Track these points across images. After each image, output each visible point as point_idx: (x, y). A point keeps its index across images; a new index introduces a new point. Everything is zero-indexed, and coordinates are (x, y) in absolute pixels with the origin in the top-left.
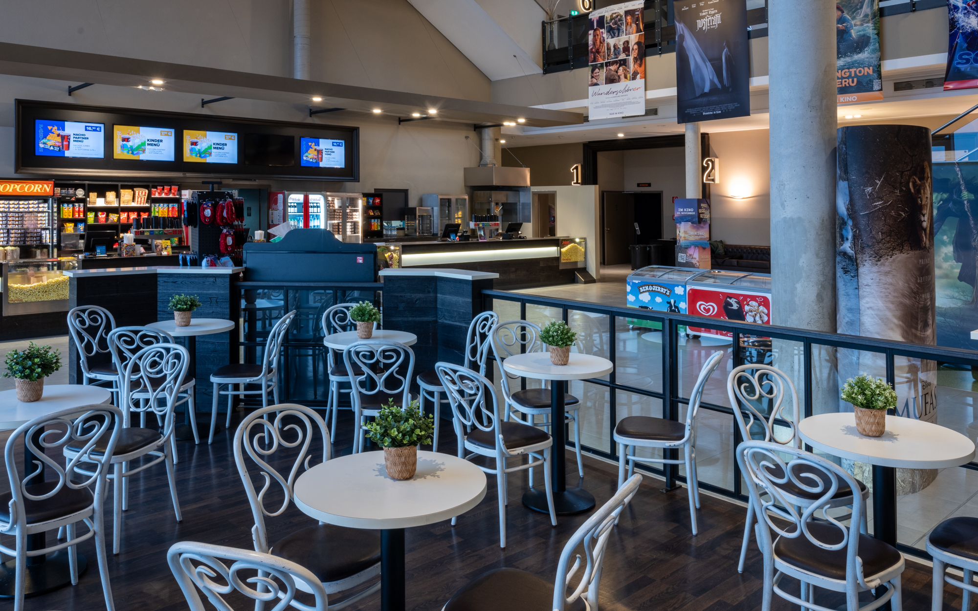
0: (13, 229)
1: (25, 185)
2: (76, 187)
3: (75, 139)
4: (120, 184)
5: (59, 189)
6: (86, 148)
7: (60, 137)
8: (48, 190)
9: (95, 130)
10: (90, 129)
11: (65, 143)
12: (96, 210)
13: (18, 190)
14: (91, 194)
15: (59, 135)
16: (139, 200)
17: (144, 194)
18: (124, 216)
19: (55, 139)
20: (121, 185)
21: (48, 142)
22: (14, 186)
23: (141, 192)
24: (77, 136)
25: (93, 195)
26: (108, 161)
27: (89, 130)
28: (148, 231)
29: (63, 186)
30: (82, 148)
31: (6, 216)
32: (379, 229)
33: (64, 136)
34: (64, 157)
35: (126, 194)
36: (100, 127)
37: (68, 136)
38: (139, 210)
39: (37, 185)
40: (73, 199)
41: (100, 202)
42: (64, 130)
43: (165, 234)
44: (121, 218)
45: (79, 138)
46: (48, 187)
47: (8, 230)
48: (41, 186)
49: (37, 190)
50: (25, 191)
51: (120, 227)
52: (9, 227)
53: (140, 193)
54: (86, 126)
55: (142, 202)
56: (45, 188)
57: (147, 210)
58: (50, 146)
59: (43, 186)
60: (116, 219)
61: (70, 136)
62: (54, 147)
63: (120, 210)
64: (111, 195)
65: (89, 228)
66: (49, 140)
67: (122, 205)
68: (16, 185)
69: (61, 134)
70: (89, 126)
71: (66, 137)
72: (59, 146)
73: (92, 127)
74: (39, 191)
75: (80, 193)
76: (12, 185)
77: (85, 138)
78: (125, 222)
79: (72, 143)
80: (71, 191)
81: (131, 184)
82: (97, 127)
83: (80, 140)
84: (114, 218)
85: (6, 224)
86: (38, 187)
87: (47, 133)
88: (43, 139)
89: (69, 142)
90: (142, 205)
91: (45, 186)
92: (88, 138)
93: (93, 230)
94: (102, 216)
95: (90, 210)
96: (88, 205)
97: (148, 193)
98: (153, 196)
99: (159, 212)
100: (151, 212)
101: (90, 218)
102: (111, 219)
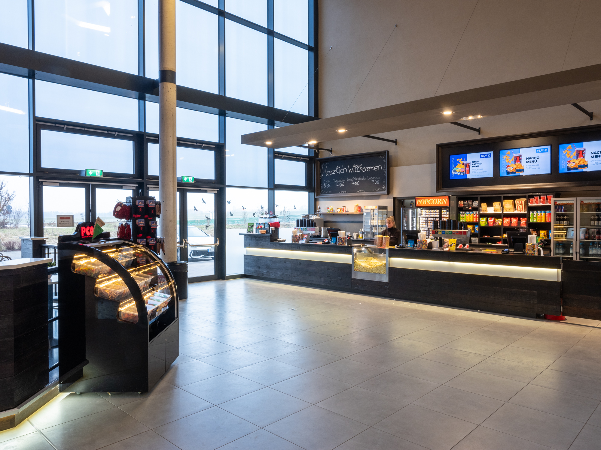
0: (431, 228)
1: (432, 200)
2: (473, 199)
3: (473, 165)
4: (502, 196)
5: (462, 201)
6: (481, 171)
7: (464, 165)
8: (445, 202)
9: (487, 157)
10: (483, 156)
11: (467, 169)
12: (487, 216)
13: (429, 203)
14: (483, 204)
15: (463, 164)
16: (519, 208)
17: (521, 203)
18: (506, 221)
19: (461, 167)
20: (504, 197)
21: (457, 170)
22: (427, 201)
23: (518, 201)
24: (475, 163)
25: (484, 205)
26: (496, 179)
27: (482, 158)
28: (441, 231)
29: (464, 199)
30: (478, 171)
31: (427, 220)
33: (467, 164)
34: (467, 179)
35: (508, 205)
36: (490, 154)
37: (469, 164)
38: (519, 216)
39: (439, 200)
40: (470, 208)
41: (490, 210)
42: (466, 160)
43: (453, 234)
44: (505, 222)
45: (476, 164)
46: (445, 200)
47: (429, 228)
48: (441, 200)
49: (439, 203)
50: (433, 204)
51: (502, 229)
52: (429, 227)
53: (518, 203)
54: (481, 155)
55: (521, 209)
56: (444, 201)
57: (526, 216)
58: (458, 172)
59: (442, 200)
60: (500, 223)
61: (470, 163)
62: (460, 173)
63: (502, 216)
64: (497, 205)
65: (481, 228)
66: (458, 168)
67: (505, 212)
68: (428, 200)
69: (465, 163)
70: (482, 155)
71: (468, 165)
72: (463, 172)
73: (484, 155)
74: (441, 203)
75: (476, 204)
76: (426, 200)
77: (480, 164)
78: (508, 225)
79: (471, 168)
80: (470, 203)
81: (513, 196)
82: (488, 154)
83: (476, 165)
84: (499, 222)
85: (427, 225)
86: (440, 200)
87: (457, 163)
88: (454, 168)
89: (470, 168)
90: (522, 212)
91: (444, 199)
92: (482, 164)
93: (484, 230)
94: (491, 221)
95: (482, 216)
96: (481, 212)
97: (526, 203)
98: (530, 205)
99: (536, 218)
100: (529, 218)
101: (483, 222)
102: (497, 223)
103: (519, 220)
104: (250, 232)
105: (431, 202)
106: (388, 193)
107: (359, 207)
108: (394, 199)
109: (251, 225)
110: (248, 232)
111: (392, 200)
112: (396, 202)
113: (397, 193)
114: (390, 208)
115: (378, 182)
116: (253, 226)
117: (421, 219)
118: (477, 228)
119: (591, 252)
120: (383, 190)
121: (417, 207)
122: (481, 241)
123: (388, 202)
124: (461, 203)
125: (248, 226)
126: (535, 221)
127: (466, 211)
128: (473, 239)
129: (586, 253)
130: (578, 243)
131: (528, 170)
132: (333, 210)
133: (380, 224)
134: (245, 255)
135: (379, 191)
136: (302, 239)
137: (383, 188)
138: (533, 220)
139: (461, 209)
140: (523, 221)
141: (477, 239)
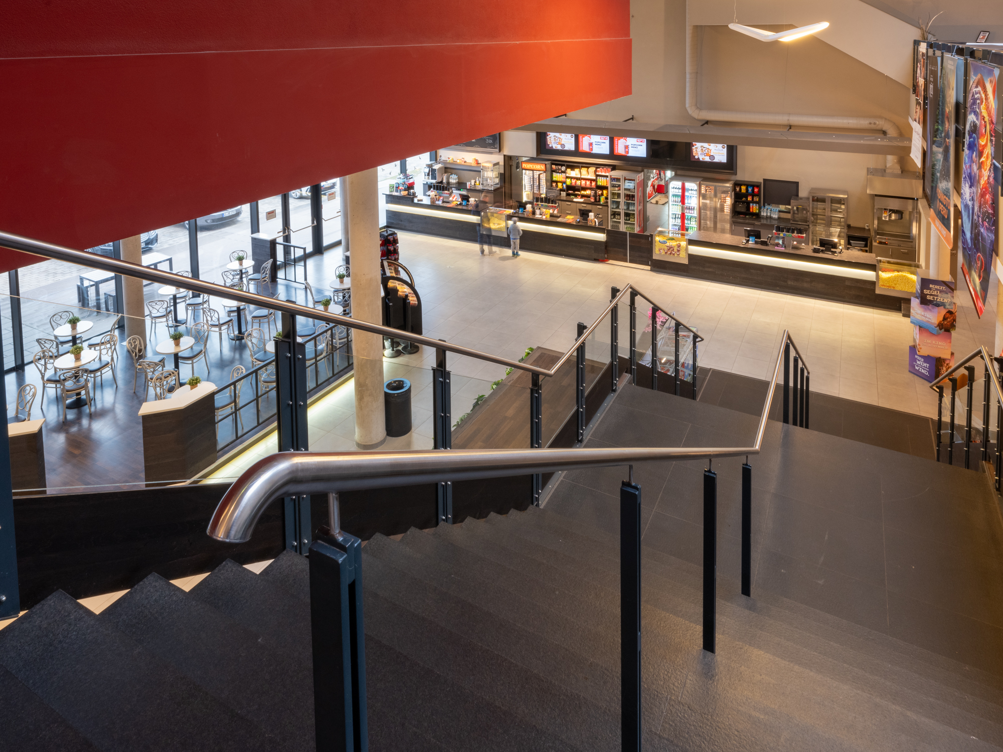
2: (562, 165)
4: (581, 165)
6: (567, 145)
8: (543, 168)
12: (571, 178)
14: (568, 169)
16: (591, 174)
17: (593, 171)
18: (583, 182)
23: (590, 170)
25: (569, 170)
26: (577, 153)
27: (568, 137)
29: (556, 165)
30: (565, 145)
32: (757, 211)
35: (584, 170)
38: (591, 180)
39: (538, 166)
40: (560, 171)
41: (573, 174)
48: (540, 166)
51: (580, 188)
55: (592, 176)
57: (595, 181)
58: (550, 144)
60: (579, 184)
62: (552, 145)
63: (581, 179)
64: (577, 170)
65: (567, 186)
67: (582, 176)
68: (531, 165)
70: (567, 135)
73: (569, 135)
75: (563, 168)
76: (529, 165)
78: (585, 185)
80: (560, 167)
81: (587, 165)
84: (578, 182)
87: (551, 138)
90: (592, 178)
93: (569, 188)
94: (574, 181)
95: (567, 177)
96: (567, 175)
97: (596, 171)
98: (597, 173)
99: (601, 182)
100: (597, 182)
101: (568, 182)
102: (577, 184)
103: (591, 183)
104: (392, 192)
105: (533, 166)
106: (500, 151)
107: (477, 160)
108: (504, 156)
109: (392, 186)
110: (390, 192)
111: (503, 156)
112: (506, 158)
113: (507, 151)
114: (502, 163)
115: (491, 141)
116: (393, 187)
117: (526, 177)
118: (564, 185)
119: (630, 209)
120: (496, 148)
121: (523, 169)
122: (568, 195)
123: (499, 158)
124: (554, 166)
125: (390, 187)
126: (600, 184)
127: (557, 172)
128: (562, 192)
129: (628, 209)
130: (623, 203)
131: (596, 150)
132: (453, 159)
133: (494, 176)
134: (386, 210)
135: (492, 148)
136: (439, 201)
137: (496, 146)
138: (599, 183)
139: (553, 171)
140: (593, 184)
141: (565, 193)
